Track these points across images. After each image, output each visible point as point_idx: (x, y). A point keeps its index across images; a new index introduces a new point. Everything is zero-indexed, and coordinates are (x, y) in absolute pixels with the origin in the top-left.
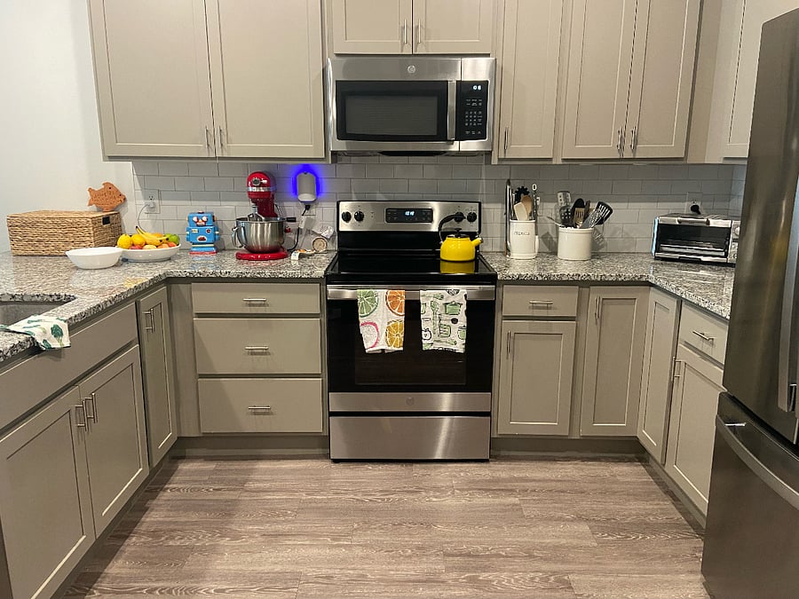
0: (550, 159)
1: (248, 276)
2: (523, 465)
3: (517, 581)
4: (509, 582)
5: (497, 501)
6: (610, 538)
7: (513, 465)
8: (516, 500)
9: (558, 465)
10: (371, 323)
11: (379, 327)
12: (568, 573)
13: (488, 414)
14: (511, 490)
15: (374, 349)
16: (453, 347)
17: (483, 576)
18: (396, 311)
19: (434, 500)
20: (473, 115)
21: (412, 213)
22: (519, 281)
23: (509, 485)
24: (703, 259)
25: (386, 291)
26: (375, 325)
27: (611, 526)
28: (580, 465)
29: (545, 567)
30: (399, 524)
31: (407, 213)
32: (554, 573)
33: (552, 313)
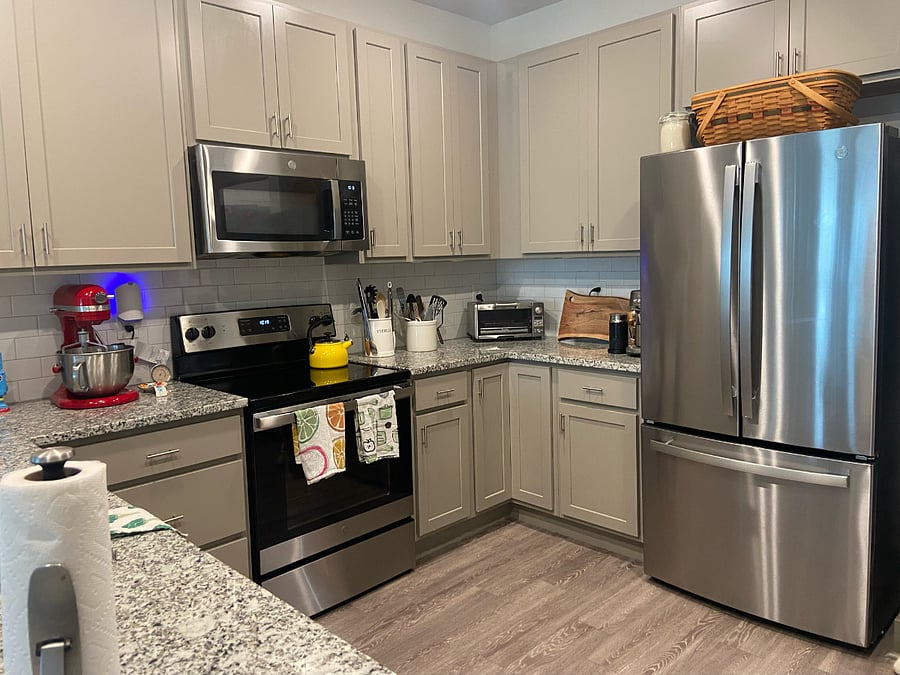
0: (405, 257)
1: (152, 423)
2: (443, 560)
3: (556, 643)
4: (553, 647)
5: (464, 596)
6: (566, 582)
7: (435, 564)
8: (474, 589)
9: (467, 548)
10: (313, 448)
11: (324, 449)
12: (576, 618)
13: (409, 520)
14: (460, 584)
15: (324, 476)
16: (390, 454)
17: (532, 654)
18: (337, 427)
19: (414, 622)
20: (350, 214)
21: (268, 322)
22: (428, 374)
23: (456, 580)
24: (516, 336)
25: (325, 407)
26: (318, 448)
27: (555, 574)
28: (480, 541)
29: (559, 623)
30: (415, 657)
31: (262, 323)
32: (569, 624)
33: (452, 400)
